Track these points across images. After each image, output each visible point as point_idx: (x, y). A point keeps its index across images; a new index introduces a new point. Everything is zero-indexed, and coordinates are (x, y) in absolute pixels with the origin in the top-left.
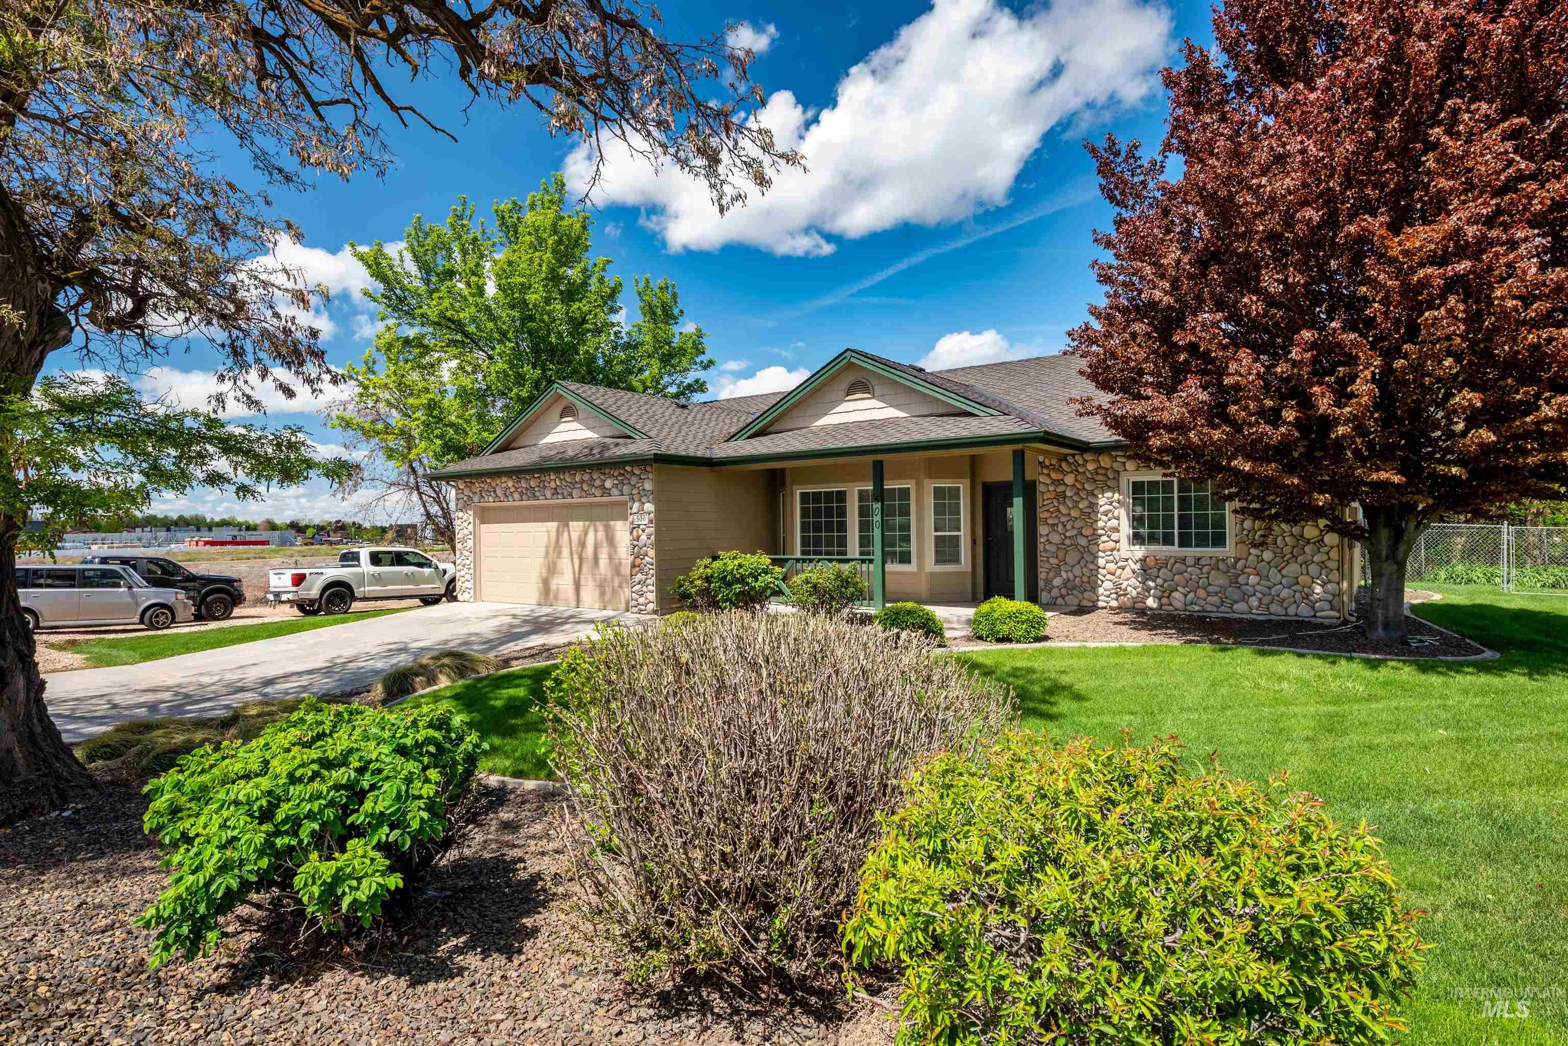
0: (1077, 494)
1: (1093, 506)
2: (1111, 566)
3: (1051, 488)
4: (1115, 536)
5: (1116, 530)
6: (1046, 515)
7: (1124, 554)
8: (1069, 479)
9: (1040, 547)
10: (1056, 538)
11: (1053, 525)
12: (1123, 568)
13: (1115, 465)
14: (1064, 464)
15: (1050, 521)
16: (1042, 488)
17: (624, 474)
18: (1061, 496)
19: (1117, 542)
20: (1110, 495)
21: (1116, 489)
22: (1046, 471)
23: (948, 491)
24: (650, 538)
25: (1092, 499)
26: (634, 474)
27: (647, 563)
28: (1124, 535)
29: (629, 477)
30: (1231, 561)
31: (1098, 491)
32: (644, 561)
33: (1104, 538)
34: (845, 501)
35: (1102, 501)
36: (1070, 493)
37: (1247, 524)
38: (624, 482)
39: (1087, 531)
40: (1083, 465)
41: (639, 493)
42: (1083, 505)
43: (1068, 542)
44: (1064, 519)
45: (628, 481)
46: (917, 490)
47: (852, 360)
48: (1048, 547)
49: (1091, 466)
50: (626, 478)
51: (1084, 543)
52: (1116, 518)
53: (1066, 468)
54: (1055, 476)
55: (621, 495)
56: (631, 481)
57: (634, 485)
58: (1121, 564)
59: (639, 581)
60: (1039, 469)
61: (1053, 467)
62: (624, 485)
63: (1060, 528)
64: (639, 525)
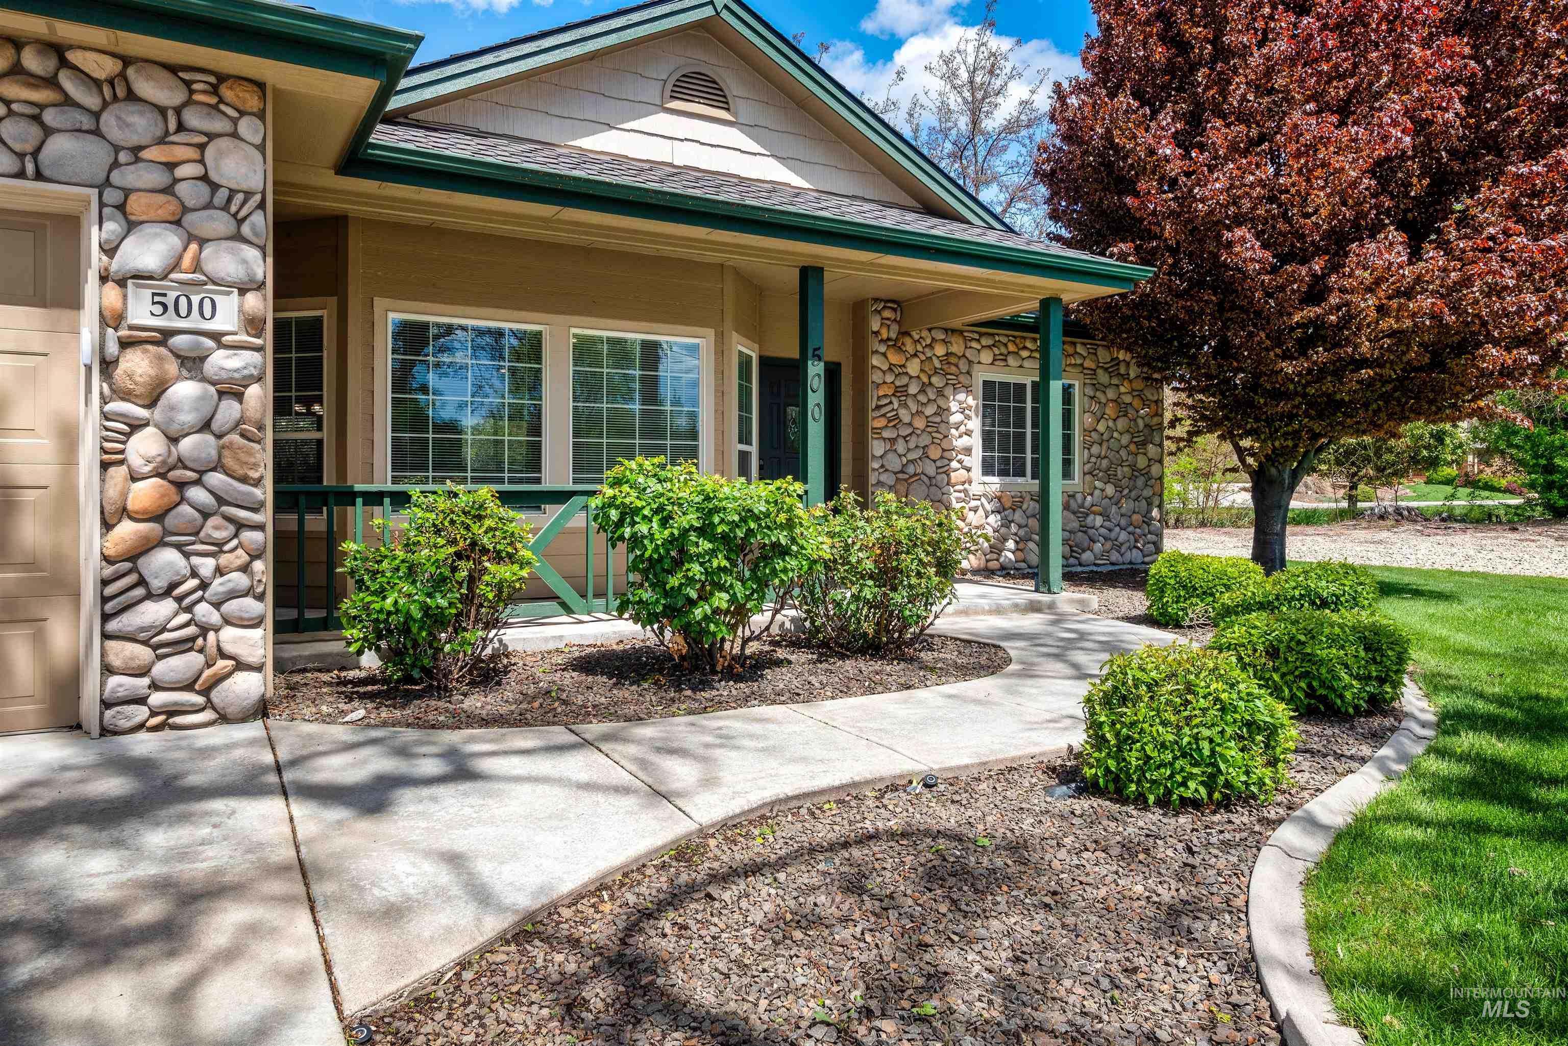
0: (922, 391)
1: (943, 411)
2: (962, 506)
3: (889, 378)
4: (967, 460)
5: (969, 451)
6: (881, 423)
7: (975, 489)
8: (913, 367)
9: (872, 478)
10: (893, 462)
11: (893, 441)
12: (976, 510)
13: (968, 354)
14: (908, 341)
15: (886, 434)
16: (876, 377)
17: (51, 82)
18: (900, 392)
19: (968, 470)
20: (961, 396)
21: (968, 389)
22: (882, 349)
23: (745, 364)
24: (239, 396)
25: (941, 402)
26: (132, 96)
27: (221, 501)
28: (975, 461)
29: (91, 101)
30: (1079, 497)
31: (948, 391)
32: (197, 494)
33: (954, 464)
34: (537, 356)
35: (954, 406)
36: (913, 389)
37: (1095, 450)
38: (49, 117)
39: (935, 453)
40: (930, 346)
41: (168, 190)
42: (930, 410)
43: (911, 469)
44: (905, 431)
45: (87, 122)
46: (721, 352)
47: (725, 15)
48: (884, 478)
49: (940, 350)
50: (68, 102)
51: (931, 470)
52: (969, 433)
53: (910, 348)
54: (894, 358)
55: (21, 174)
56: (108, 122)
57: (136, 150)
58: (973, 503)
59: (158, 584)
60: (875, 345)
61: (896, 345)
62: (48, 132)
63: (901, 447)
64: (168, 333)
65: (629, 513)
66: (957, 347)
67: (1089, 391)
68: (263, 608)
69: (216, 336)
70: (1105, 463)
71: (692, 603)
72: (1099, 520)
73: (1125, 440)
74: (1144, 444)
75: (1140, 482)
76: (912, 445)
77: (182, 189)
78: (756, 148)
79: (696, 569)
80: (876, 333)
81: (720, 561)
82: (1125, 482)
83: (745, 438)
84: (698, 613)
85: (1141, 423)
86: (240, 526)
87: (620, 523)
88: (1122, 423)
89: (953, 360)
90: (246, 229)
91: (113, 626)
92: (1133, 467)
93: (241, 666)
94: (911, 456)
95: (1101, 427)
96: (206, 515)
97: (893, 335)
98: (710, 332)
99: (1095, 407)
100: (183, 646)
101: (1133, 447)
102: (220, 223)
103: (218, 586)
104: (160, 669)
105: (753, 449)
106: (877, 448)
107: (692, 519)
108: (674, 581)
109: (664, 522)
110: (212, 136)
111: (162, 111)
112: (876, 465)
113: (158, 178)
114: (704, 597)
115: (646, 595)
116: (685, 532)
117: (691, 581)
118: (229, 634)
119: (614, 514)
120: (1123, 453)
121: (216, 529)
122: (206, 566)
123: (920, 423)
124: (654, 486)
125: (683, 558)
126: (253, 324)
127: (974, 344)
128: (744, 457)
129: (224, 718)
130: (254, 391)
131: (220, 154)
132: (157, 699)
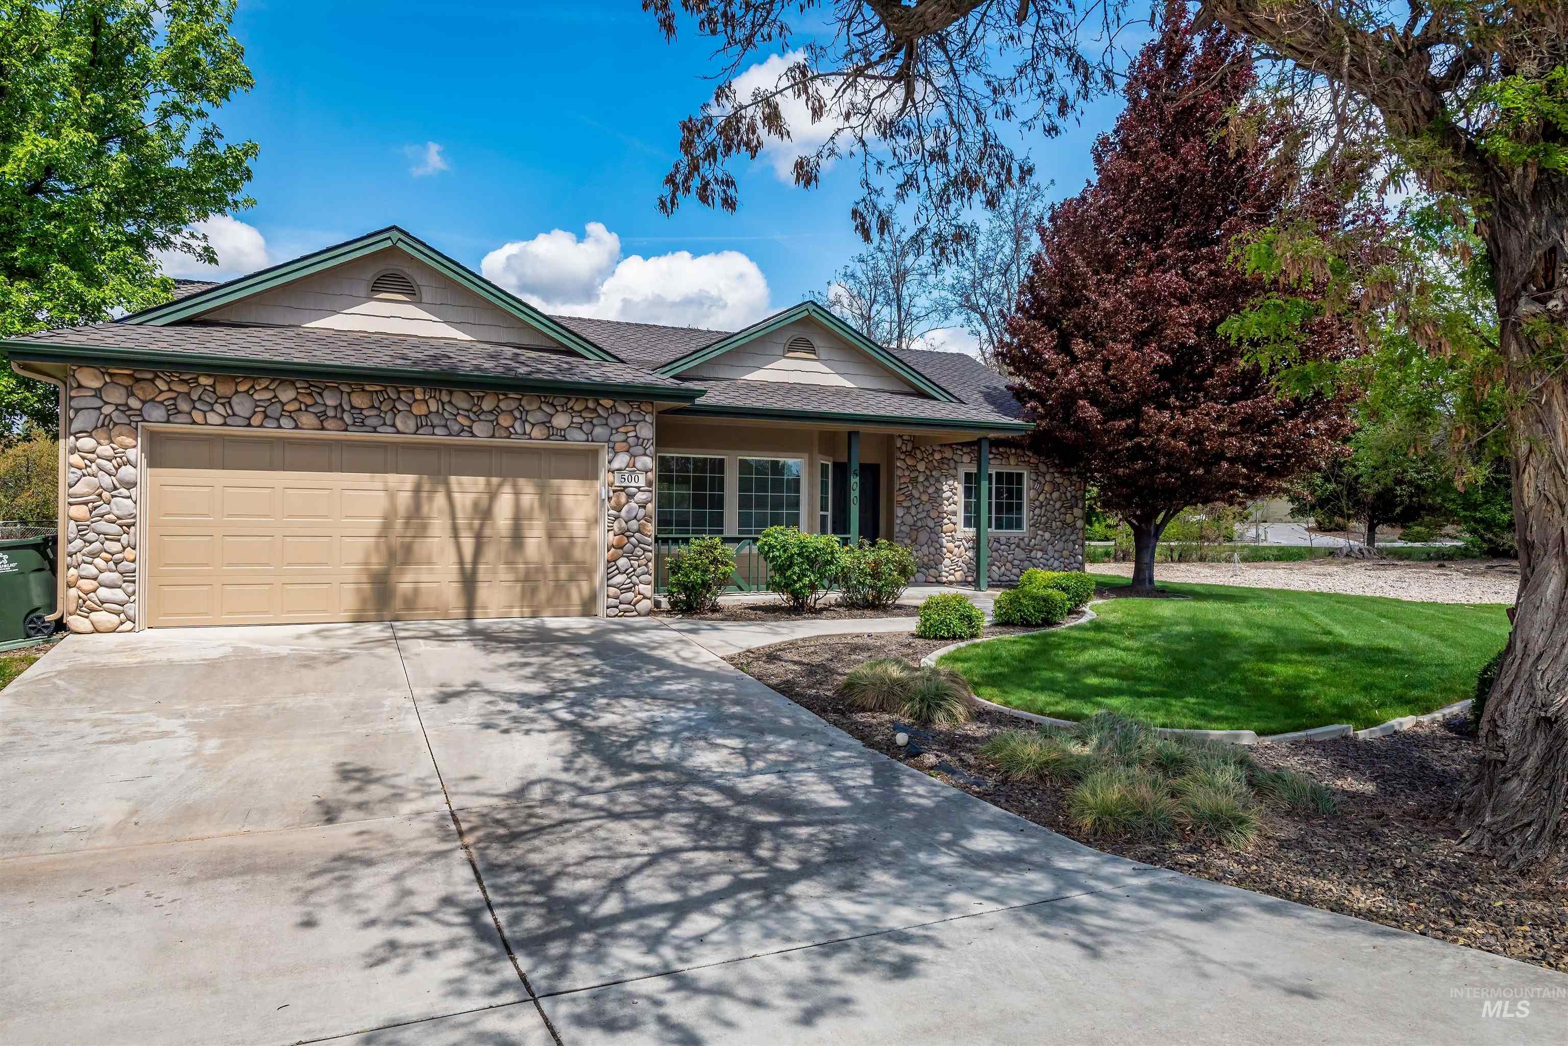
0: (927, 479)
1: (939, 491)
2: (951, 545)
3: (907, 473)
4: (953, 518)
5: (954, 513)
6: (902, 498)
7: (959, 535)
8: (921, 467)
9: (897, 529)
10: (909, 520)
11: (908, 508)
12: (959, 547)
13: (955, 457)
14: (918, 452)
15: (905, 504)
16: (899, 473)
17: (595, 410)
18: (914, 481)
19: (955, 524)
20: (951, 482)
21: (955, 477)
22: (902, 457)
23: (824, 468)
24: (644, 507)
25: (938, 485)
26: (616, 412)
27: (639, 542)
28: (960, 518)
29: (605, 415)
30: (1026, 540)
31: (943, 479)
32: (633, 540)
33: (946, 521)
34: (722, 471)
35: (945, 488)
36: (921, 479)
37: (1037, 511)
38: (595, 421)
39: (934, 514)
40: (932, 454)
41: (625, 441)
42: (931, 490)
43: (919, 524)
44: (916, 502)
45: (604, 422)
46: (811, 465)
47: (814, 314)
48: (903, 528)
49: (937, 456)
50: (599, 416)
51: (931, 524)
52: (955, 503)
53: (919, 456)
54: (910, 462)
55: (587, 441)
56: (610, 421)
57: (617, 429)
58: (957, 543)
59: (623, 569)
60: (898, 454)
61: (909, 454)
62: (594, 426)
63: (913, 511)
64: (625, 487)
65: (772, 547)
66: (948, 454)
67: (1034, 477)
68: (651, 578)
69: (638, 488)
70: (1044, 519)
71: (795, 582)
72: (1039, 554)
73: (1058, 505)
74: (1071, 508)
75: (1068, 531)
76: (920, 510)
77: (630, 440)
78: (828, 370)
79: (796, 569)
80: (900, 448)
81: (805, 566)
82: (1058, 531)
83: (824, 508)
84: (797, 586)
85: (1068, 494)
86: (645, 550)
87: (768, 552)
88: (1055, 495)
89: (945, 461)
90: (648, 452)
91: (610, 582)
92: (1063, 522)
93: (645, 598)
94: (919, 516)
95: (1041, 498)
96: (635, 547)
97: (909, 449)
98: (806, 455)
99: (1037, 486)
100: (629, 590)
101: (1063, 510)
102: (640, 450)
103: (639, 571)
104: (622, 597)
105: (829, 513)
106: (900, 512)
107: (796, 550)
108: (788, 573)
109: (785, 551)
110: (638, 422)
111: (624, 415)
112: (898, 521)
113: (623, 437)
114: (800, 579)
115: (777, 579)
116: (792, 555)
117: (794, 573)
118: (641, 586)
119: (766, 548)
120: (1056, 513)
121: (639, 551)
122: (636, 563)
123: (925, 498)
124: (781, 538)
125: (791, 566)
126: (649, 484)
127: (959, 452)
128: (824, 518)
129: (639, 615)
130: (649, 506)
131: (641, 428)
132: (621, 607)
